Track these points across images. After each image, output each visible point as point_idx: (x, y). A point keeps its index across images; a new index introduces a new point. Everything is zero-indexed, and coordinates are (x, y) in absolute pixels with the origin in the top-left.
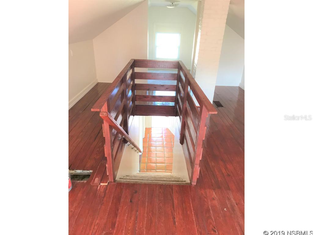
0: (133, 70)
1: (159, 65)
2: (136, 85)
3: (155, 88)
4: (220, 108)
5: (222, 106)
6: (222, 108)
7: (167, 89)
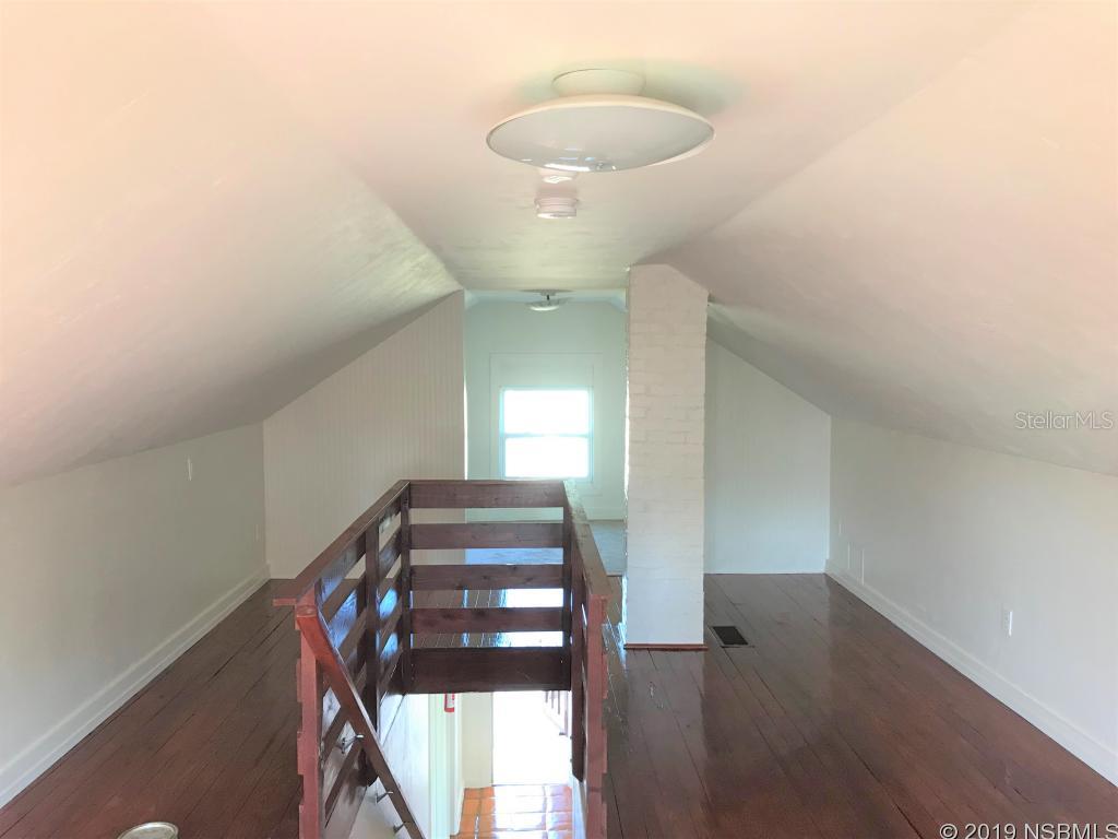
0: (405, 518)
1: (495, 496)
2: (413, 570)
3: (485, 578)
4: (734, 650)
5: (743, 642)
6: (743, 647)
7: (529, 580)
